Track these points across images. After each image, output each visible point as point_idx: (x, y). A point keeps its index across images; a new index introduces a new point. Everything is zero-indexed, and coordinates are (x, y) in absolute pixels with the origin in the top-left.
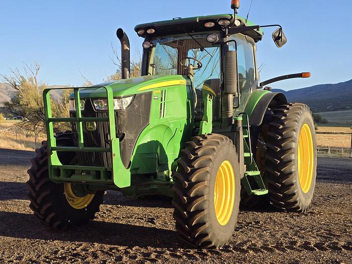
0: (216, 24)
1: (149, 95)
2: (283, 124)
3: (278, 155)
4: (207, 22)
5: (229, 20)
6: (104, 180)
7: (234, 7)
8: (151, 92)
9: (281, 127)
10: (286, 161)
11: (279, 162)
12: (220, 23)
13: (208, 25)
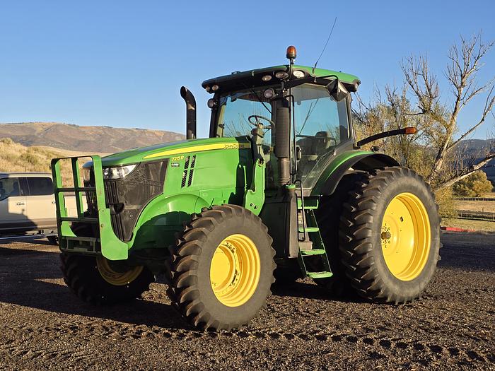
0: (274, 77)
1: (166, 162)
2: (361, 193)
3: (350, 231)
4: (265, 75)
5: (286, 72)
6: (94, 252)
7: (289, 56)
8: (168, 159)
9: (359, 196)
10: (358, 238)
11: (351, 239)
12: (278, 75)
13: (266, 79)
